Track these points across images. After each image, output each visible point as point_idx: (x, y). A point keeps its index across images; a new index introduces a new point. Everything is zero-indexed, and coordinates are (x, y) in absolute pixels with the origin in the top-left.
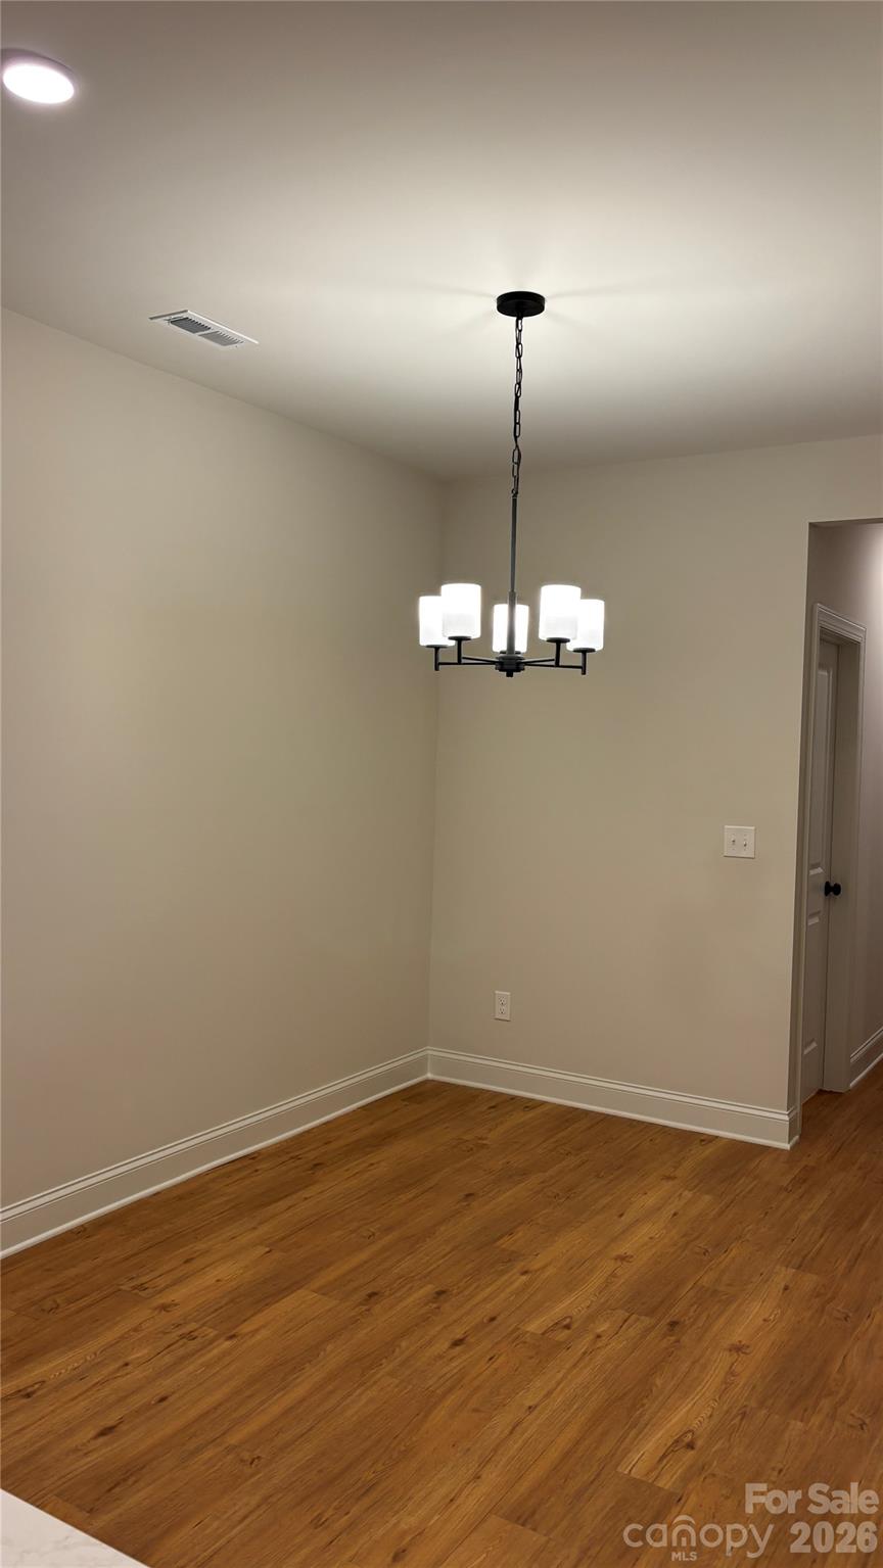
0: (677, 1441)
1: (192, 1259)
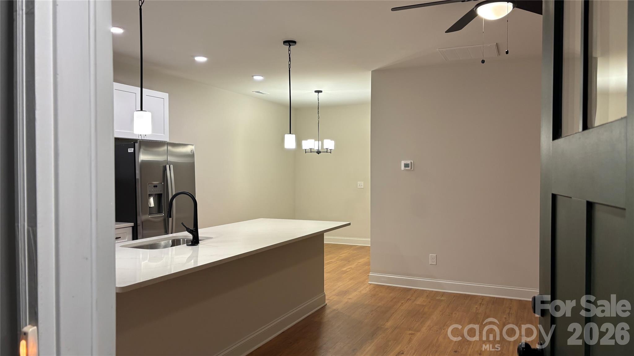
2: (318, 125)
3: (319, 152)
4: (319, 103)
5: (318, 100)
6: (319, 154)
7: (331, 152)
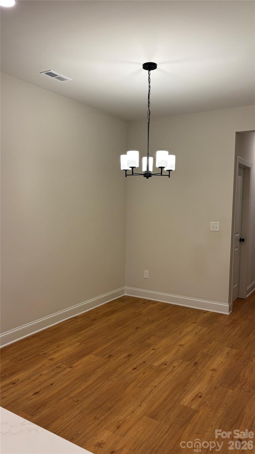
0: (197, 395)
1: (59, 346)
2: (148, 126)
3: (148, 175)
4: (150, 87)
5: (149, 83)
6: (147, 178)
7: (169, 176)
